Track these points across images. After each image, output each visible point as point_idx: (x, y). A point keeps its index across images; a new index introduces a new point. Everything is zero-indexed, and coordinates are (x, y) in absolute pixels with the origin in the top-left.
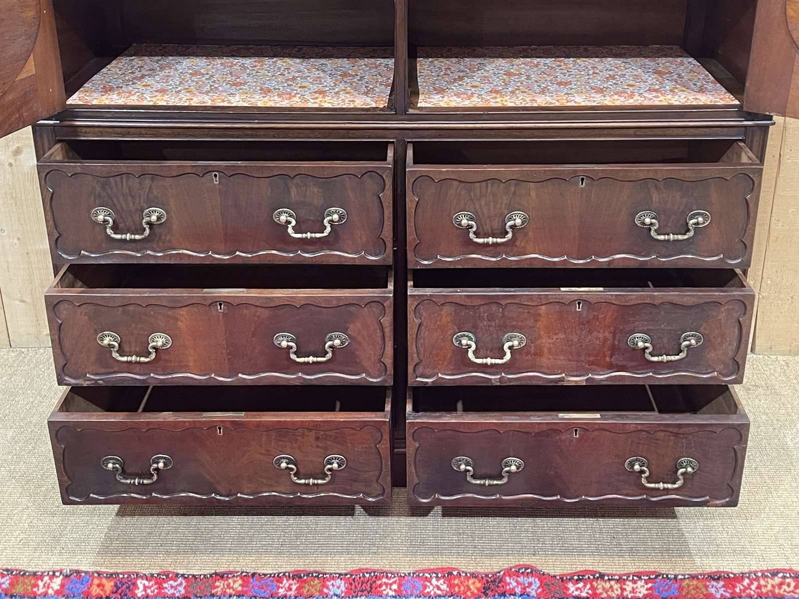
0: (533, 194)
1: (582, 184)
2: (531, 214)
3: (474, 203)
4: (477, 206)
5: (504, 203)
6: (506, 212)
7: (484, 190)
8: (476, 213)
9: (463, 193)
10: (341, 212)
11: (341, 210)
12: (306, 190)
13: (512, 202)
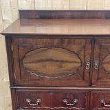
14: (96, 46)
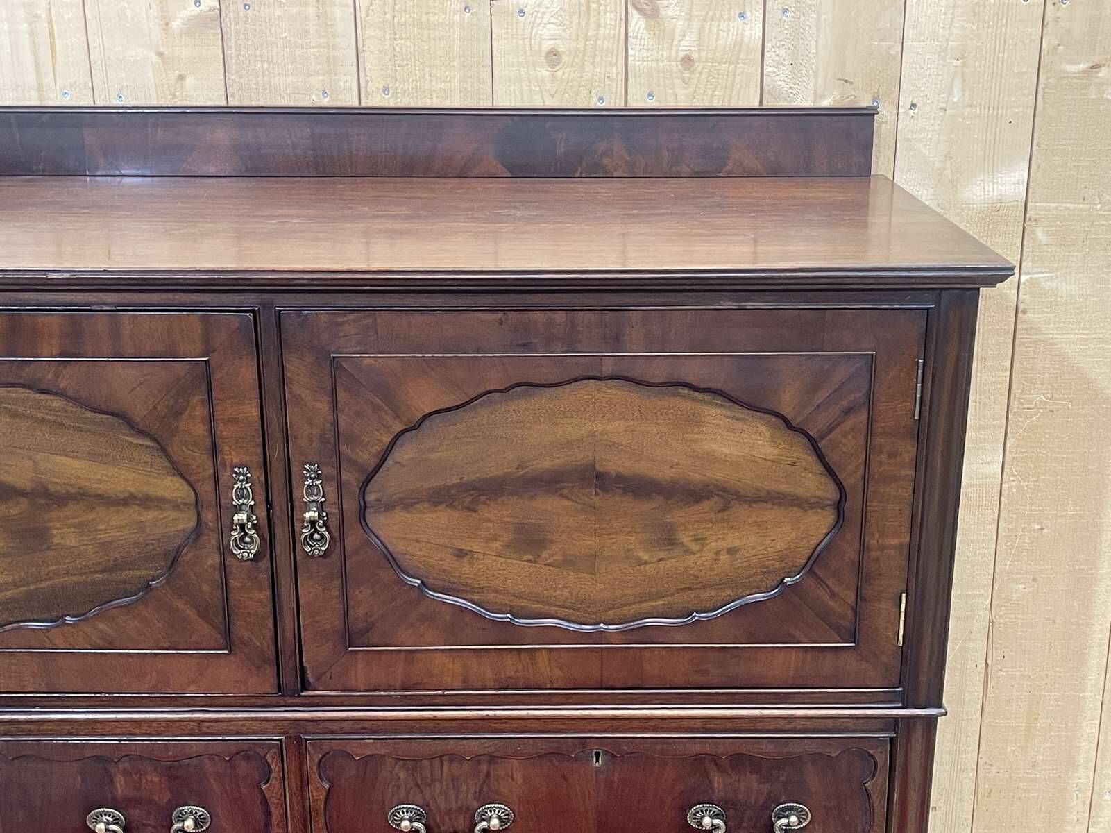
0: (518, 777)
1: (597, 760)
2: (516, 810)
3: (422, 792)
4: (427, 796)
5: (473, 790)
6: (476, 804)
7: (437, 772)
8: (425, 806)
9: (402, 775)
10: (199, 813)
11: (200, 810)
12: (141, 779)
13: (485, 789)
14: (299, 370)
